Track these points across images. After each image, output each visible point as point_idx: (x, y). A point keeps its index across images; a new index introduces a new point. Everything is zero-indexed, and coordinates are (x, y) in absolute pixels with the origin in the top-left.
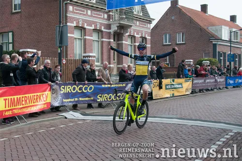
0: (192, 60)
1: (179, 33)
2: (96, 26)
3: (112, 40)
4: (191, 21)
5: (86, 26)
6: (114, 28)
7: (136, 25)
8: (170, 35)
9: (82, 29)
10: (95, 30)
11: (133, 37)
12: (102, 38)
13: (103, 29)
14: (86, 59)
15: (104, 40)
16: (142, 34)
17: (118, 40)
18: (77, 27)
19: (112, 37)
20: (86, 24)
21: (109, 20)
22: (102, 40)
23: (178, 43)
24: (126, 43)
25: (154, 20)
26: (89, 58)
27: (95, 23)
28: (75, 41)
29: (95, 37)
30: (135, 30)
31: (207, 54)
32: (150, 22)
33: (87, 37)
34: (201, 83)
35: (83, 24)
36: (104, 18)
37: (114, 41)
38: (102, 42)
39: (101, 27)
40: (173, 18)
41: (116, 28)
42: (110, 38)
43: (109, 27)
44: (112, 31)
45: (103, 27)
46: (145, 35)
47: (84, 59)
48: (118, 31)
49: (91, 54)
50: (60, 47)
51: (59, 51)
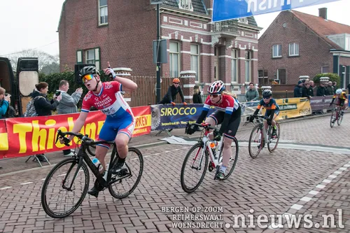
0: (307, 77)
1: (292, 43)
2: (194, 38)
3: (213, 55)
4: (307, 29)
5: (182, 39)
6: (215, 40)
7: (241, 36)
8: (281, 46)
9: (178, 42)
10: (193, 43)
11: (237, 50)
12: (201, 52)
13: (202, 42)
14: (185, 77)
15: (203, 54)
16: (247, 46)
17: (220, 54)
18: (173, 40)
19: (213, 50)
20: (182, 37)
21: (209, 31)
22: (201, 54)
23: (290, 55)
24: (229, 57)
25: (262, 29)
26: (188, 77)
27: (193, 35)
28: (170, 56)
29: (193, 51)
30: (239, 42)
31: (326, 69)
32: (257, 32)
33: (184, 52)
34: (318, 103)
35: (179, 36)
36: (203, 29)
37: (215, 55)
38: (202, 56)
39: (199, 40)
40: (285, 25)
41: (218, 41)
42: (210, 53)
43: (209, 39)
44: (212, 43)
45: (202, 40)
46: (251, 47)
47: (183, 77)
48: (220, 43)
49: (190, 72)
50: (158, 65)
51: (157, 70)
